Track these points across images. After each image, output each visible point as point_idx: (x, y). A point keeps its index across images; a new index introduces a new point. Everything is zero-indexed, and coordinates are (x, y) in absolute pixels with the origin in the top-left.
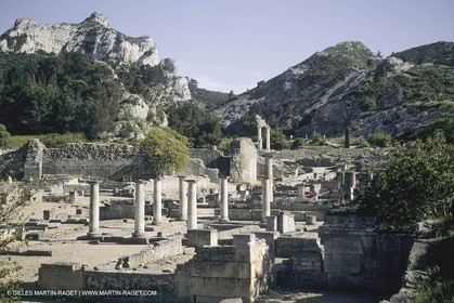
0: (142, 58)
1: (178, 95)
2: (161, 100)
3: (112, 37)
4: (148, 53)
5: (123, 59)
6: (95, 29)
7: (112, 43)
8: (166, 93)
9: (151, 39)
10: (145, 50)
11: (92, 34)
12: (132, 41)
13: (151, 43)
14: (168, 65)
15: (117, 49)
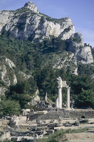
0: (62, 33)
1: (84, 59)
2: (65, 63)
3: (37, 19)
4: (67, 30)
5: (45, 35)
6: (26, 14)
7: (38, 24)
8: (69, 58)
9: (70, 20)
10: (65, 28)
11: (24, 17)
12: (56, 21)
13: (70, 22)
14: (77, 37)
15: (41, 27)
